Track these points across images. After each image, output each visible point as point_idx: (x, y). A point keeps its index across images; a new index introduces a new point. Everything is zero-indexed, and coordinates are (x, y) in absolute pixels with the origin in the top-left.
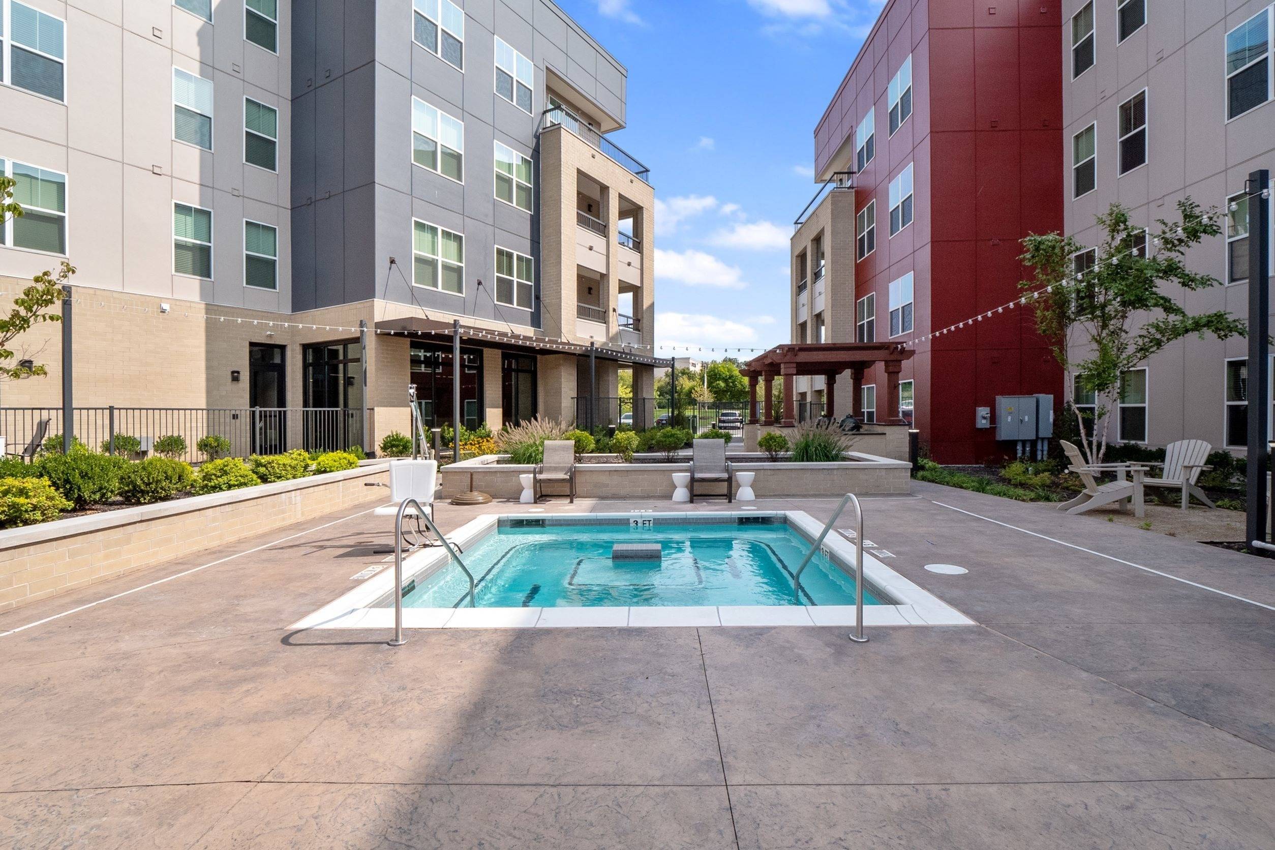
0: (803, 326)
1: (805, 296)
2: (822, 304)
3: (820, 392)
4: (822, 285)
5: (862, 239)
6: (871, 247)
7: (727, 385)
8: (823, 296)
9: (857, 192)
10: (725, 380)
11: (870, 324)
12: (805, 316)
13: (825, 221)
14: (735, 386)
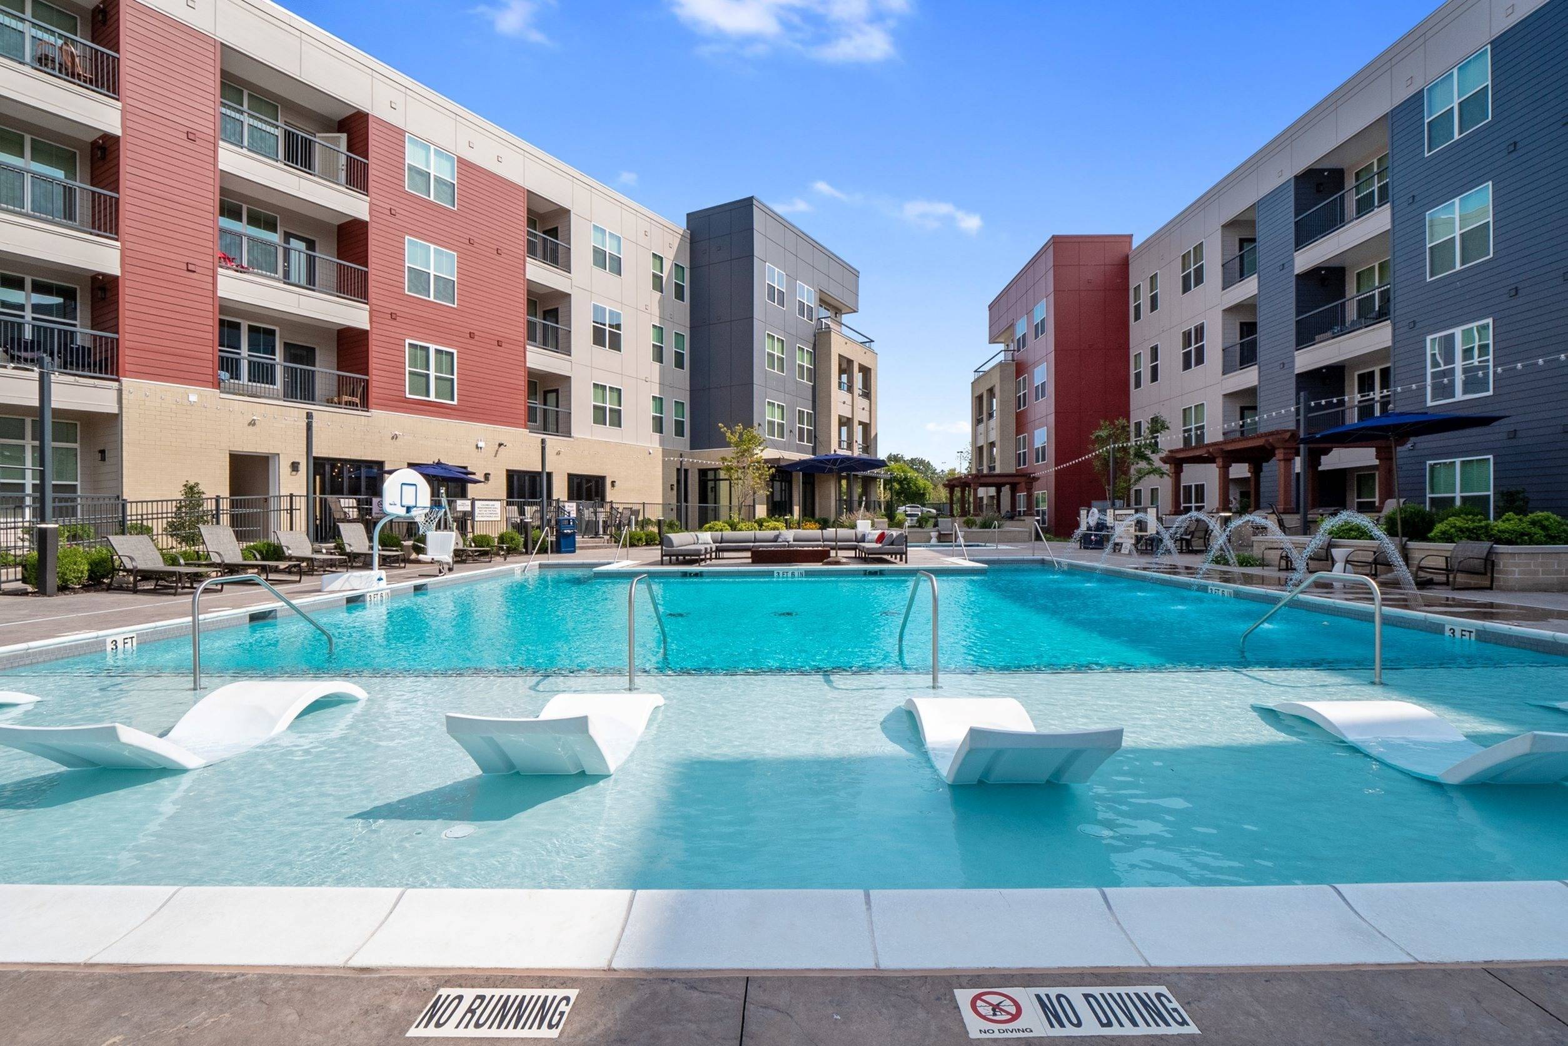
0: (981, 448)
1: (982, 427)
2: (994, 436)
3: (992, 497)
4: (994, 423)
5: (1020, 397)
6: (1024, 405)
7: (902, 487)
8: (994, 431)
9: (1017, 364)
10: (900, 482)
11: (1024, 453)
12: (981, 442)
13: (996, 381)
14: (910, 488)
